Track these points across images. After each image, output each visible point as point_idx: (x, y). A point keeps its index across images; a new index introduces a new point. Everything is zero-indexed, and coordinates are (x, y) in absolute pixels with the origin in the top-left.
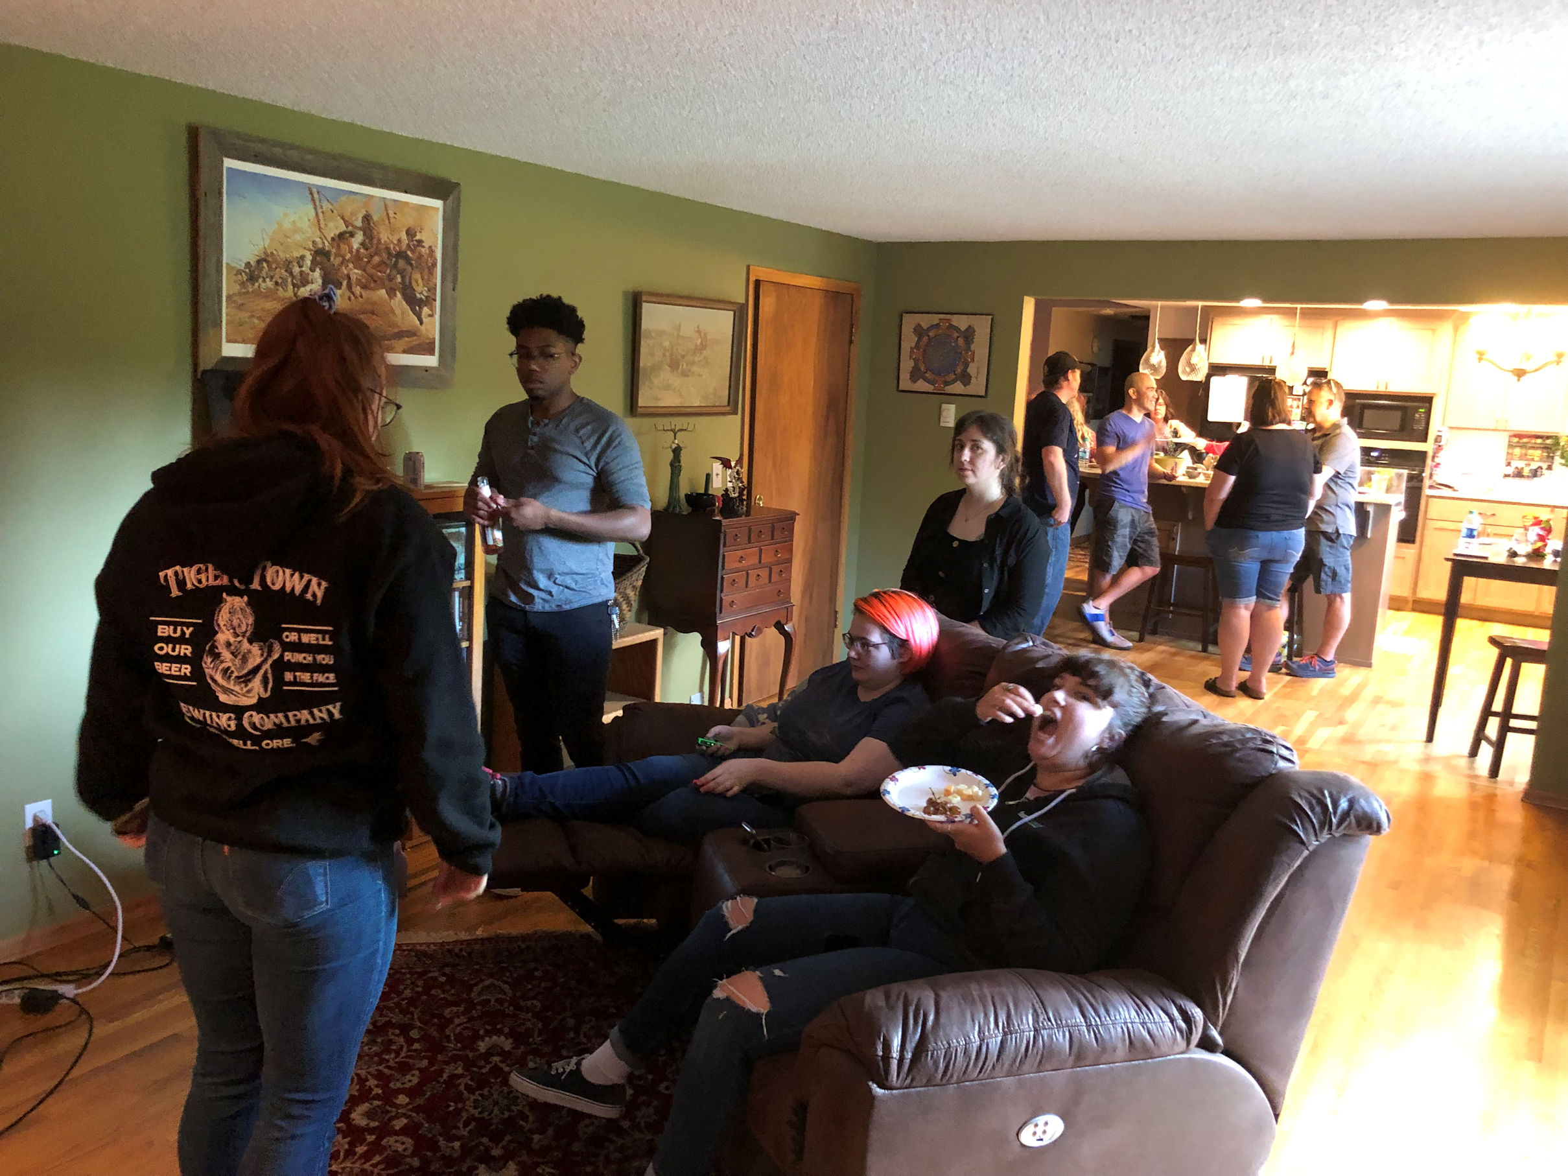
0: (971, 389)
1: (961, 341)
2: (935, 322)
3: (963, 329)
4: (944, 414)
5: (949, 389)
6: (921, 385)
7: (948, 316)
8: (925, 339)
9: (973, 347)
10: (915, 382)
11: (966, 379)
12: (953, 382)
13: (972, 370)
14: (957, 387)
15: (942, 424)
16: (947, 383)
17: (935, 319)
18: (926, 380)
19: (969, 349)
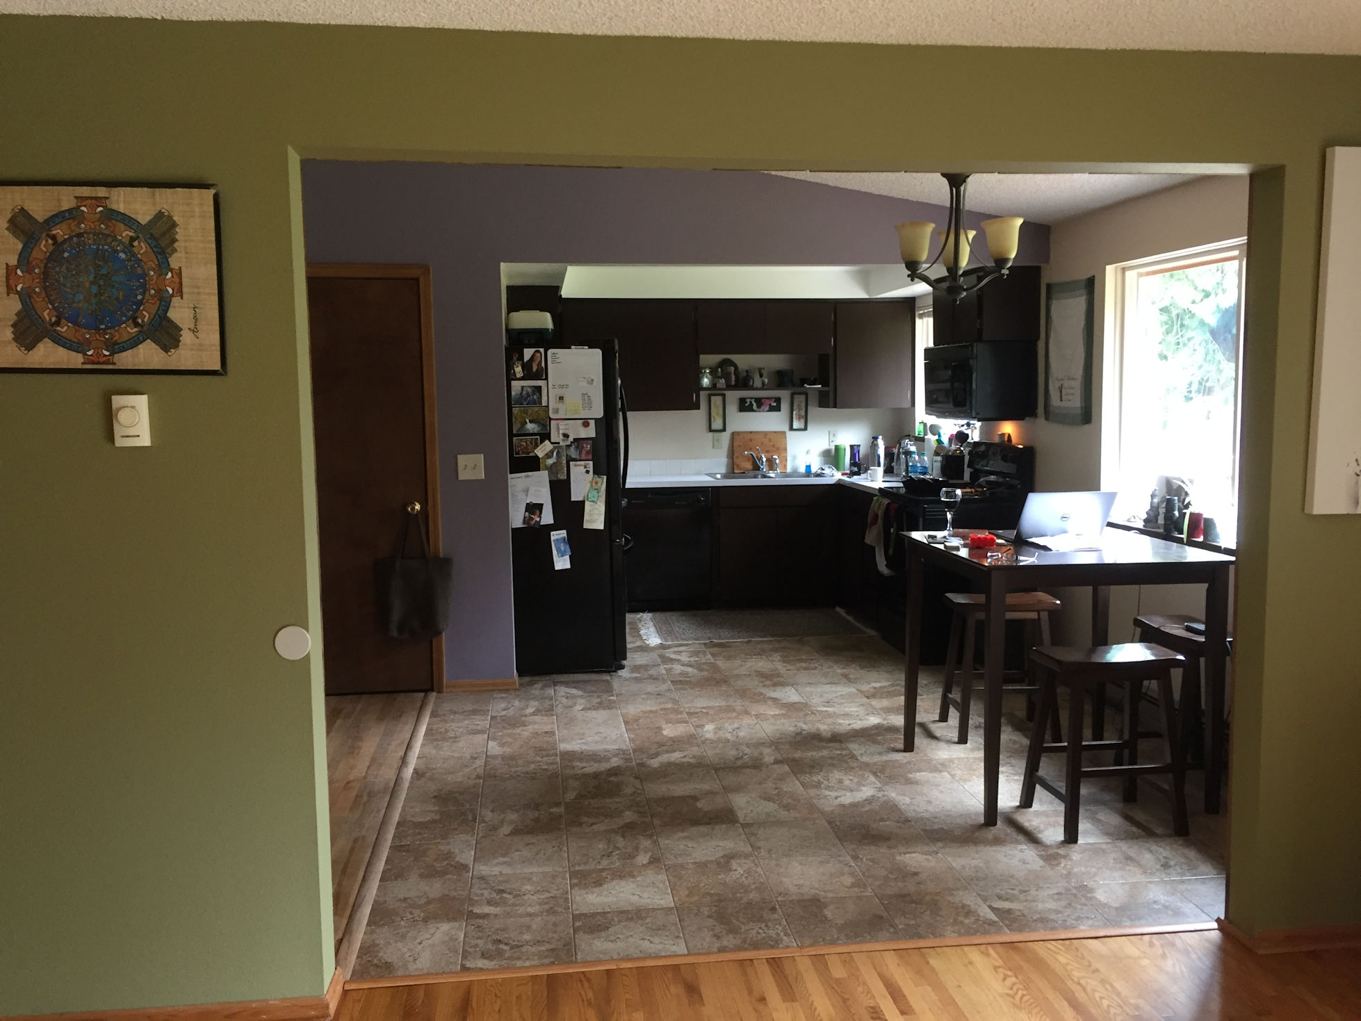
0: (183, 358)
1: (142, 248)
2: (66, 206)
3: (144, 219)
4: (123, 417)
5: (126, 359)
6: (47, 354)
7: (101, 192)
8: (45, 246)
9: (174, 262)
10: (30, 347)
11: (167, 335)
12: (134, 343)
13: (179, 313)
14: (147, 354)
15: (120, 442)
16: (117, 347)
17: (66, 198)
18: (59, 340)
19: (163, 266)
